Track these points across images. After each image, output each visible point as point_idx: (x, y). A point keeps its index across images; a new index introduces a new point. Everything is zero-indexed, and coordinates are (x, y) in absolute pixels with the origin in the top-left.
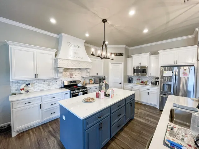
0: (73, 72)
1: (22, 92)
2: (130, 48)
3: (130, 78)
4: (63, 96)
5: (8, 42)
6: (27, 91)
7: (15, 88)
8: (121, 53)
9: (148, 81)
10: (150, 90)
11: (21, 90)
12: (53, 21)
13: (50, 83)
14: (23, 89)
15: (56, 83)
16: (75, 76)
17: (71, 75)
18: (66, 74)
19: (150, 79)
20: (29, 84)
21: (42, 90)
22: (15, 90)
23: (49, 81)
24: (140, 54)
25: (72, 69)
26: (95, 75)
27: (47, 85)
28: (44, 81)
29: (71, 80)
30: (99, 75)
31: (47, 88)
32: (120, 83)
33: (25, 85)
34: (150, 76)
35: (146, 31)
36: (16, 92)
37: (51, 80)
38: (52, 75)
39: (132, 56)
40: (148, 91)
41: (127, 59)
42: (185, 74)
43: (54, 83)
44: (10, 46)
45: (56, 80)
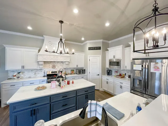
0: (56, 65)
1: (15, 77)
2: (110, 42)
3: (108, 71)
4: (41, 82)
5: (5, 46)
6: (18, 78)
7: (11, 75)
8: (98, 47)
9: (125, 74)
10: (124, 84)
11: (14, 76)
12: (30, 28)
13: (37, 72)
14: (15, 76)
15: (41, 72)
16: (58, 67)
17: (54, 67)
18: (49, 66)
19: (127, 72)
20: (20, 73)
21: (30, 77)
22: (11, 76)
23: (35, 71)
24: (114, 47)
25: (54, 62)
26: (75, 67)
27: (34, 74)
28: (32, 71)
29: (54, 70)
30: (79, 66)
31: (34, 76)
32: (98, 75)
33: (17, 73)
34: (125, 69)
35: (107, 24)
36: (12, 77)
37: (37, 70)
38: (35, 67)
39: (108, 49)
40: (121, 85)
41: (106, 52)
42: (157, 68)
43: (39, 72)
44: (6, 48)
45: (41, 70)
